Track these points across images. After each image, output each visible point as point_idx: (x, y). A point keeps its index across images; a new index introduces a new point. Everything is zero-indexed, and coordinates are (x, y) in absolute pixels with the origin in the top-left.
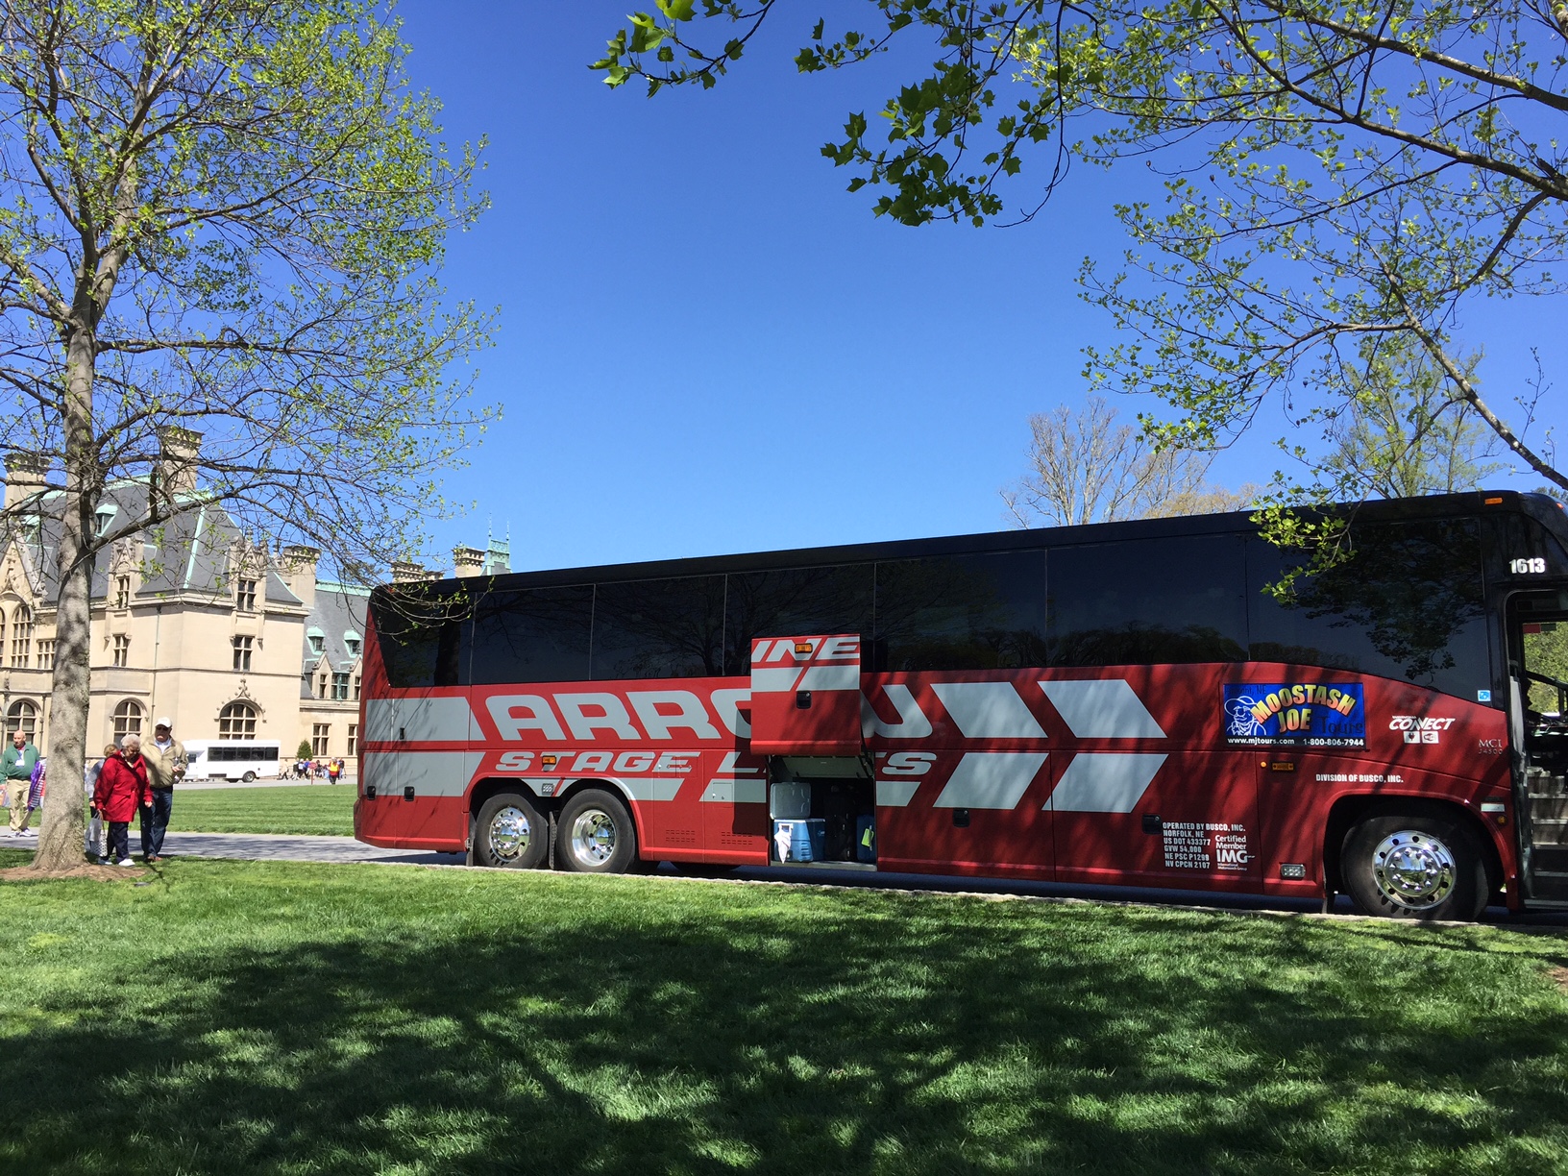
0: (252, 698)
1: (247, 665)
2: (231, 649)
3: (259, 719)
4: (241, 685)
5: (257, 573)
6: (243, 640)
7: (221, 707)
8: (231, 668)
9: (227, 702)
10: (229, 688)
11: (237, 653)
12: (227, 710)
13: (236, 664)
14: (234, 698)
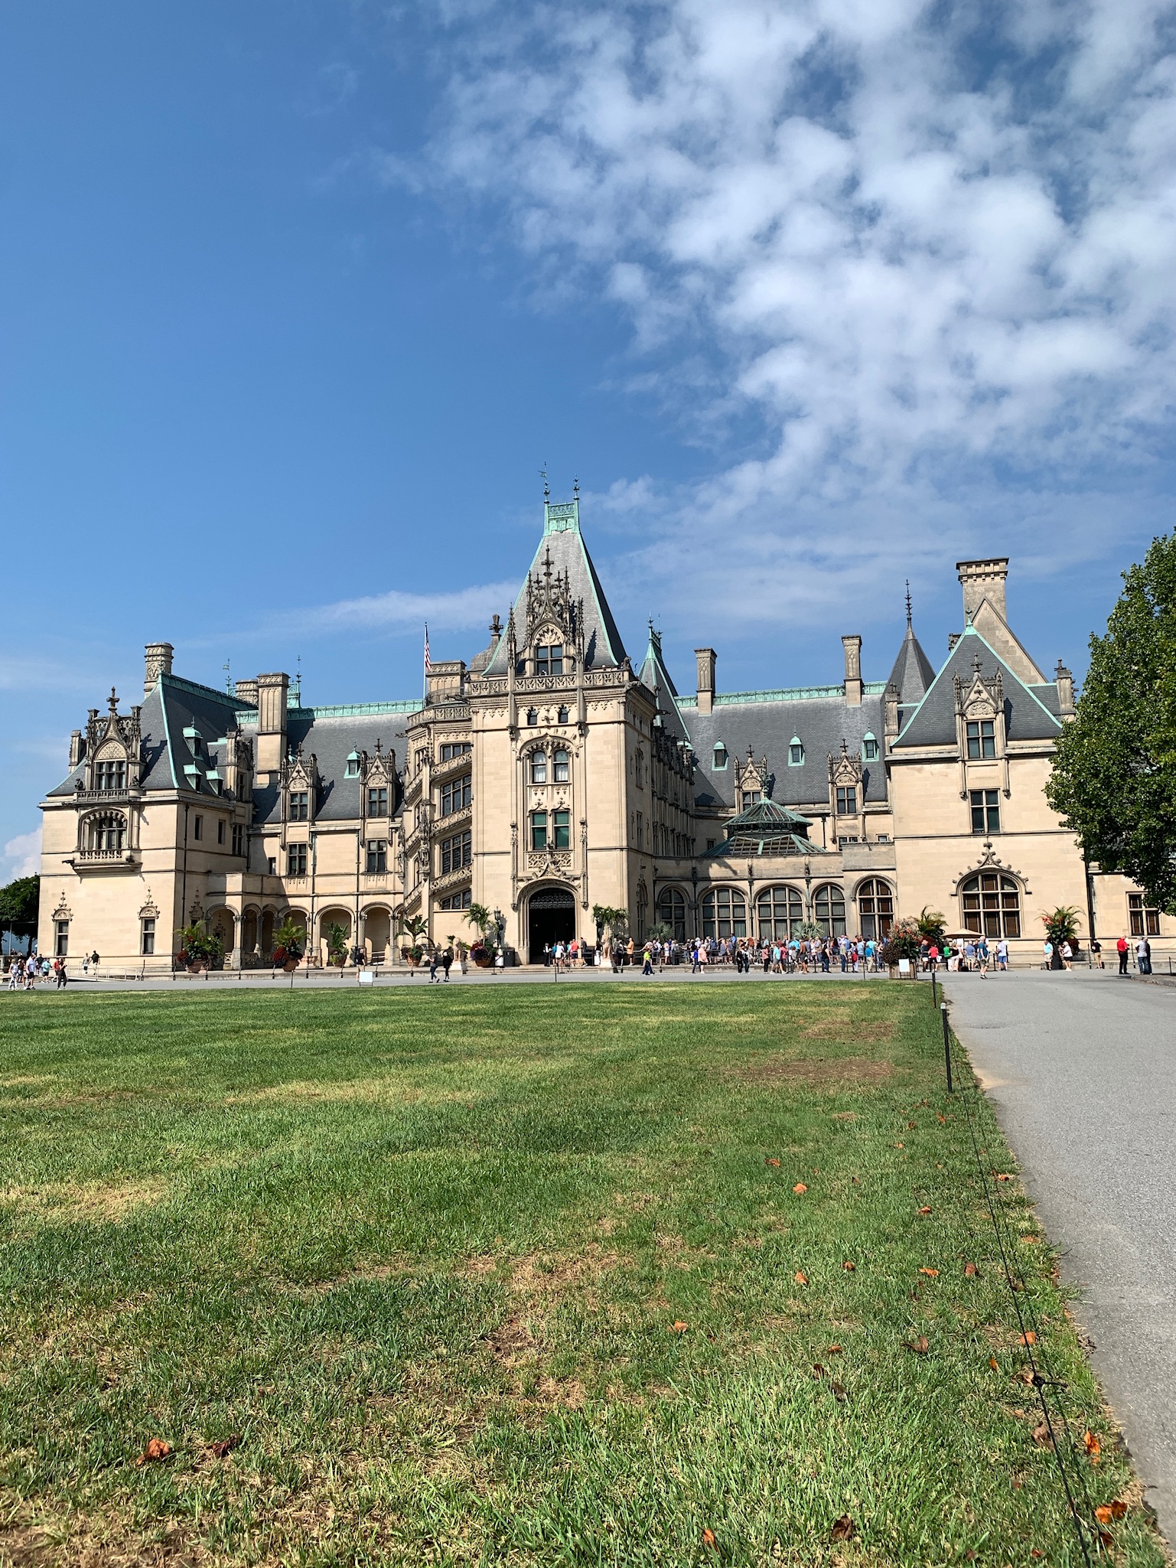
0: (1004, 865)
1: (994, 824)
2: (966, 806)
3: (1021, 890)
4: (985, 850)
5: (990, 709)
6: (984, 793)
7: (958, 878)
8: (969, 831)
9: (966, 872)
10: (970, 854)
11: (976, 813)
12: (968, 881)
13: (977, 822)
14: (975, 866)
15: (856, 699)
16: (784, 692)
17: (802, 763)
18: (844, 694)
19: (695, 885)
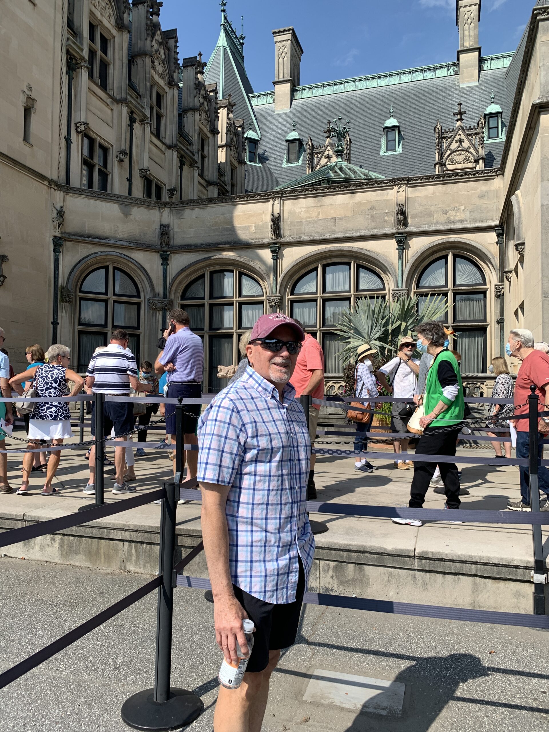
15: (472, 76)
16: (379, 77)
17: (399, 150)
18: (456, 73)
19: (165, 260)
